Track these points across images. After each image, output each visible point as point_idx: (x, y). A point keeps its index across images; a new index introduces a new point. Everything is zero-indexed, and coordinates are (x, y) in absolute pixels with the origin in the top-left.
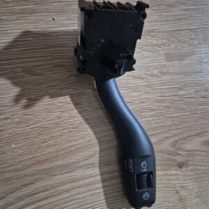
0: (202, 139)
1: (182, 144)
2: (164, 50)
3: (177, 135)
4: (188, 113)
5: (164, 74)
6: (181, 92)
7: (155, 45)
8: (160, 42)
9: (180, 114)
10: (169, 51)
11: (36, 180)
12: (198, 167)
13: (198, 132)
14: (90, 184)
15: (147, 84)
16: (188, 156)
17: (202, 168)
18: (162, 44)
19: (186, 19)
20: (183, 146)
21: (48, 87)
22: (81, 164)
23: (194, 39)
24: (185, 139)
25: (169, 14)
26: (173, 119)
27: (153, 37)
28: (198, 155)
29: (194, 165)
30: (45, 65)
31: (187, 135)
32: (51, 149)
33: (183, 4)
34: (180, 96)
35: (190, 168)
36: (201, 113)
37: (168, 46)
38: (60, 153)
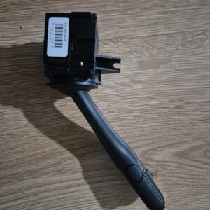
0: (174, 150)
1: (152, 154)
2: (137, 58)
3: (146, 145)
4: (160, 124)
5: (135, 83)
6: (154, 102)
7: (127, 53)
8: (133, 48)
9: (150, 124)
10: (142, 59)
11: (6, 183)
12: (168, 178)
13: (170, 142)
14: (57, 189)
15: (116, 93)
16: (157, 166)
17: (172, 178)
18: (135, 52)
19: (164, 23)
20: (153, 156)
21: (16, 96)
22: (48, 170)
23: (172, 45)
24: (155, 149)
25: (145, 17)
26: (143, 129)
27: (126, 43)
28: (169, 166)
29: (163, 175)
30: (12, 74)
31: (157, 146)
32: (19, 156)
33: (161, 6)
34: (152, 106)
35: (159, 178)
36: (174, 124)
37: (142, 53)
38: (27, 160)
